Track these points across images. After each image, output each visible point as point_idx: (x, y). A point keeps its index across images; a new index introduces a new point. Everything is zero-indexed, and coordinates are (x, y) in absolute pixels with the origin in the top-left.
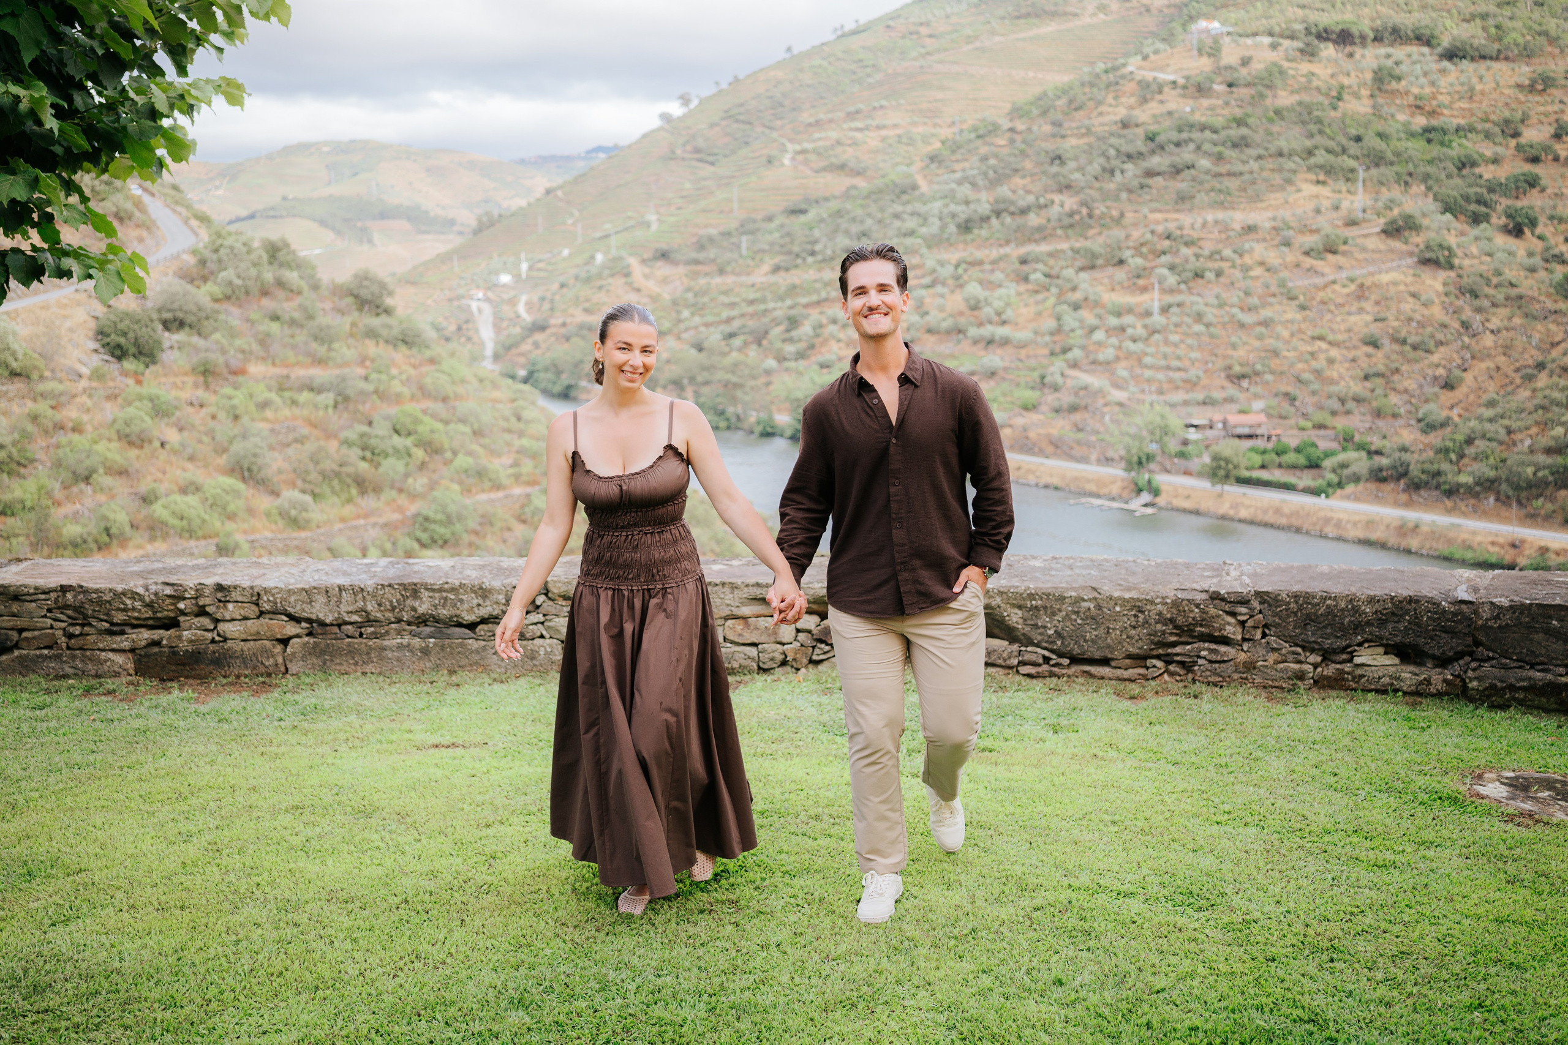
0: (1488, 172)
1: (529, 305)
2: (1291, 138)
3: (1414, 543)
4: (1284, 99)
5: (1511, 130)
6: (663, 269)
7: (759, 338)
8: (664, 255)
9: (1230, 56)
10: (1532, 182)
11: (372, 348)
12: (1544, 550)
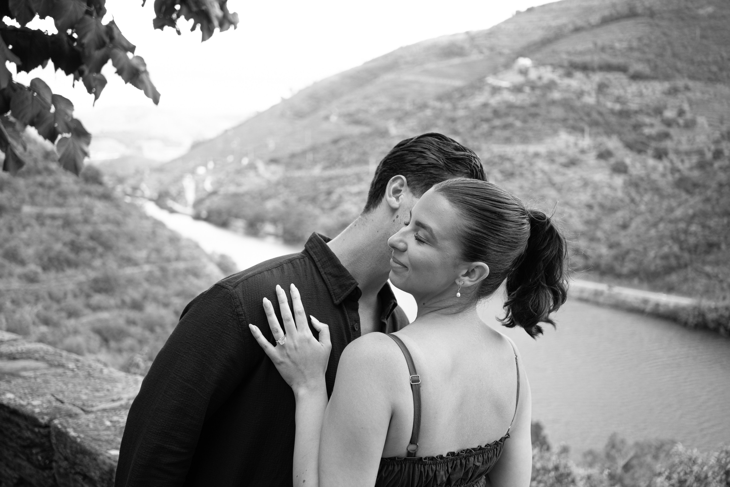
0: (647, 131)
1: (212, 184)
2: (558, 112)
3: (601, 299)
4: (556, 95)
5: (658, 111)
6: (273, 167)
7: (313, 200)
8: (274, 161)
9: (533, 75)
10: (666, 136)
11: (87, 200)
12: (657, 305)
